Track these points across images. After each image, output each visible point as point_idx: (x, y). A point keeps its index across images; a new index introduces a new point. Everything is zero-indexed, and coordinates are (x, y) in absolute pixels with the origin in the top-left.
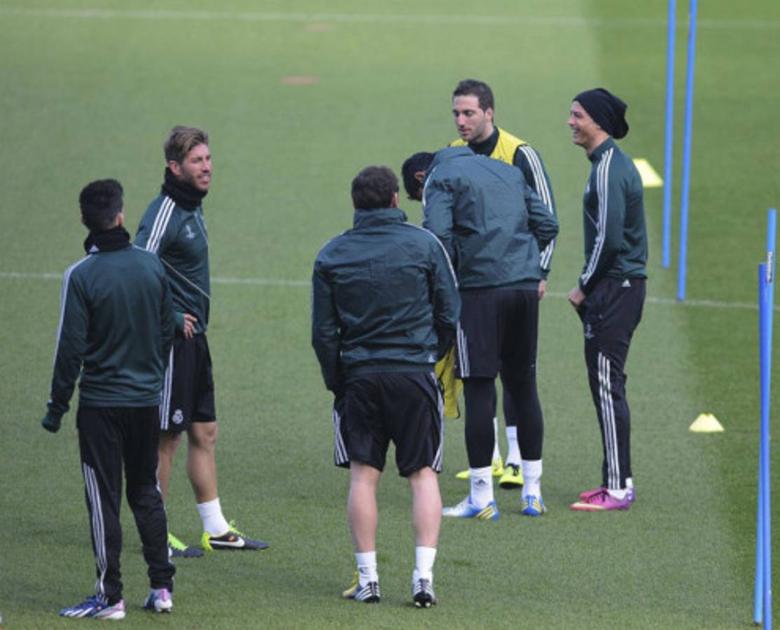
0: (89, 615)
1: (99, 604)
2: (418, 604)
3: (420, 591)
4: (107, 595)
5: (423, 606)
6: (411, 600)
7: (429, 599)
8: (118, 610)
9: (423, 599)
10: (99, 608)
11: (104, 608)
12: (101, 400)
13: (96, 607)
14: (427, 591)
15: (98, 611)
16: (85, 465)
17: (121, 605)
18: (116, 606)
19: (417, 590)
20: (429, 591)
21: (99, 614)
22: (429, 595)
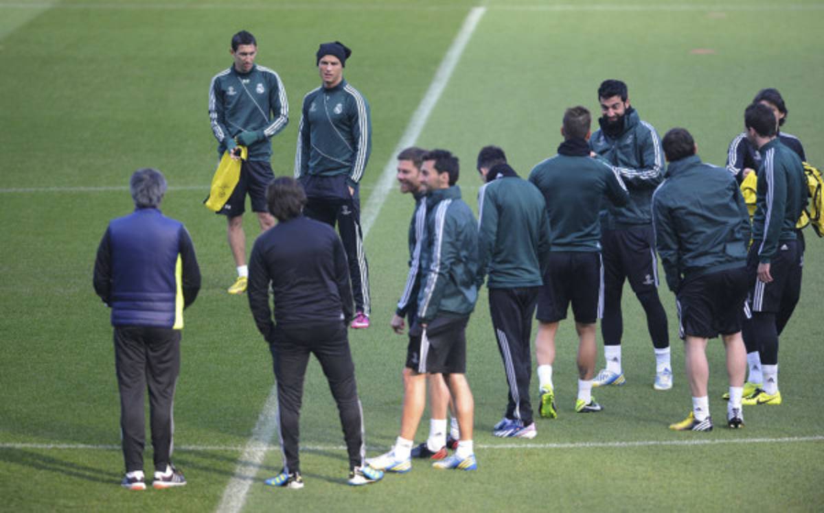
0: (511, 435)
1: (517, 427)
2: (732, 426)
3: (733, 416)
4: (523, 420)
5: (736, 427)
6: (726, 423)
7: (740, 422)
8: (530, 430)
9: (736, 422)
10: (518, 429)
11: (521, 428)
12: (506, 282)
13: (515, 429)
14: (738, 417)
15: (517, 431)
16: (498, 330)
17: (532, 426)
18: (529, 427)
19: (732, 416)
20: (740, 416)
21: (518, 433)
22: (739, 419)
